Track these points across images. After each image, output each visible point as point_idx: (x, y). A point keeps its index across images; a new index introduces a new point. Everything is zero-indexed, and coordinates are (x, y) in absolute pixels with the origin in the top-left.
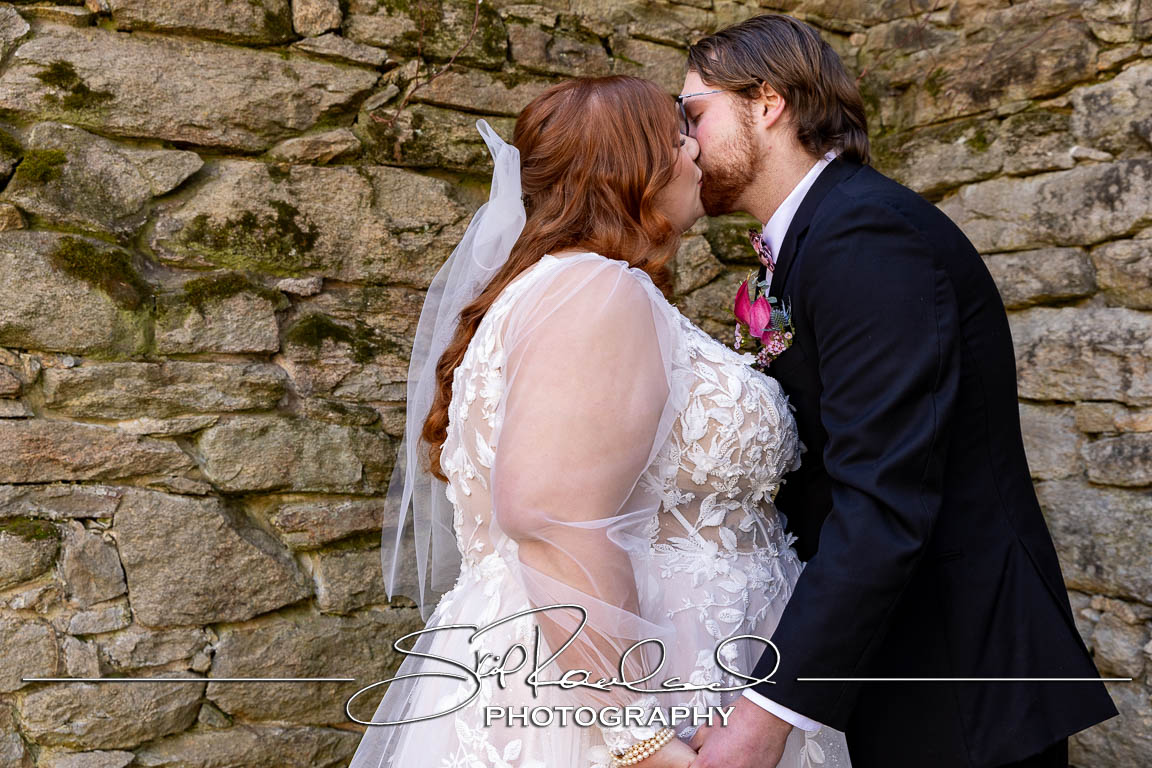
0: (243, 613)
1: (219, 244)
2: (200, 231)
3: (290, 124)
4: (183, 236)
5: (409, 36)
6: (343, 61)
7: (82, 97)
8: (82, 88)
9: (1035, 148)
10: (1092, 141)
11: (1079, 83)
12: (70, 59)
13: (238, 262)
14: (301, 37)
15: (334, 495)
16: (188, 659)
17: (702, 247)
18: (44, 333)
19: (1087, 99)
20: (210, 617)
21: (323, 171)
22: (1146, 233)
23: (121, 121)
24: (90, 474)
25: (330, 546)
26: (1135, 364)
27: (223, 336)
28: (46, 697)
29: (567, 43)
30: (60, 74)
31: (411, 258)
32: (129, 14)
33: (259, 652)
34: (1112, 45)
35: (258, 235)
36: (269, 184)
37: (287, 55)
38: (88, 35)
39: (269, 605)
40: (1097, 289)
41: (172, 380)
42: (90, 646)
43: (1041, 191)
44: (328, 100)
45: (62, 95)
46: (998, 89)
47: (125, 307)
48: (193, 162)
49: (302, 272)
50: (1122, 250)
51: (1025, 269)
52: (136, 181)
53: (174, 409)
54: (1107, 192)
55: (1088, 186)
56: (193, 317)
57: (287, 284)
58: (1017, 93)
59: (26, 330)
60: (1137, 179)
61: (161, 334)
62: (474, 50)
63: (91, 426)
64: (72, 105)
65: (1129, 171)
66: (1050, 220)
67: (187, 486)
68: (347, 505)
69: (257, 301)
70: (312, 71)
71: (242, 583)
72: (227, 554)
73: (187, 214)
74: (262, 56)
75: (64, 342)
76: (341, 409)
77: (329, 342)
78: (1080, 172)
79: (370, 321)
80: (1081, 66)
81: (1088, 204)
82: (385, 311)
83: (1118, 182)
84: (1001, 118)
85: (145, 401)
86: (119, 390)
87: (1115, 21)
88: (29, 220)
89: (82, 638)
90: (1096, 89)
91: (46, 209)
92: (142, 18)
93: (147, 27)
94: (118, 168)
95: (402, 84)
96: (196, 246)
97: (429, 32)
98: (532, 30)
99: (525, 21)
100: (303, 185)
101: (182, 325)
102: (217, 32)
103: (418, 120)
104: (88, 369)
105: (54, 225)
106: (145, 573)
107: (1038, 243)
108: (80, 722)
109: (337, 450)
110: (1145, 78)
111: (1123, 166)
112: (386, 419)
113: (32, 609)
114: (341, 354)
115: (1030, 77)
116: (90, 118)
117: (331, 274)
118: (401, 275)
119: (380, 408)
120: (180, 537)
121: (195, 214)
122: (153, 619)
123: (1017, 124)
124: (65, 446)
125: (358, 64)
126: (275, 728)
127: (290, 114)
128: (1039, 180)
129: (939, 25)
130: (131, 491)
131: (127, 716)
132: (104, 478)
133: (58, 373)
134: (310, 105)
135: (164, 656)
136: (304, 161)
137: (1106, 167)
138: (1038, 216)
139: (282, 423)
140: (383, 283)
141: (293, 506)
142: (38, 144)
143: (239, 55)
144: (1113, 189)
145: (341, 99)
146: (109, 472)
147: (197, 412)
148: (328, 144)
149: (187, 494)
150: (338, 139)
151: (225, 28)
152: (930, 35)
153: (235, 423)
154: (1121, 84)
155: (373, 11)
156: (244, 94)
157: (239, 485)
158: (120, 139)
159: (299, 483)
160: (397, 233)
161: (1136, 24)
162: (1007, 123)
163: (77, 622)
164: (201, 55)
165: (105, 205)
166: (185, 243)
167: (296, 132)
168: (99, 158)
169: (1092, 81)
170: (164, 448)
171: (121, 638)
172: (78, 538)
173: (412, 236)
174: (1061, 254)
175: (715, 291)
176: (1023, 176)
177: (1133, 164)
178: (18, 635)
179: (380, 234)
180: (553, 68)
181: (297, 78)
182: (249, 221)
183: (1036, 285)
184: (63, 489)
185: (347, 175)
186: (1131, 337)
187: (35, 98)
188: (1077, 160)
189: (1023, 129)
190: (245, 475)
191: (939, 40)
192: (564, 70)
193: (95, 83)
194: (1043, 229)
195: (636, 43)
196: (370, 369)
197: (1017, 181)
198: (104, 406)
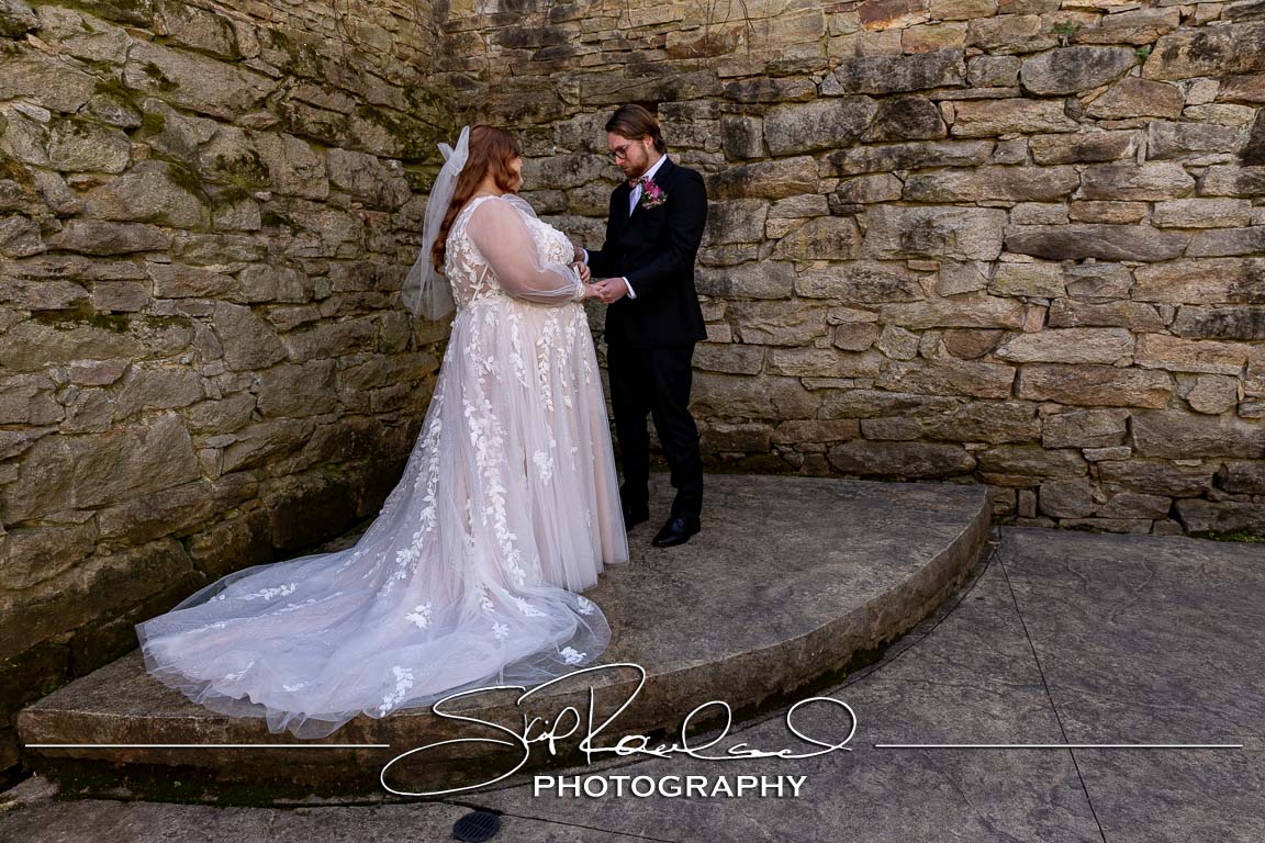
0: (269, 363)
1: (234, 173)
2: (222, 164)
3: (244, 107)
4: (215, 167)
5: (289, 63)
6: (263, 74)
7: (167, 85)
8: (164, 80)
9: (538, 145)
10: (563, 146)
11: (557, 119)
12: (154, 61)
13: (240, 182)
14: (244, 58)
15: (292, 304)
16: (249, 388)
17: (404, 183)
18: (174, 217)
19: (561, 127)
20: (258, 366)
21: (265, 134)
22: (588, 185)
23: (183, 100)
24: (203, 293)
25: (293, 330)
26: (588, 238)
27: (241, 221)
28: (202, 407)
29: (346, 73)
30: (152, 70)
31: (305, 183)
32: (177, 38)
33: (275, 382)
34: (571, 105)
35: (247, 168)
36: (245, 141)
37: (238, 68)
38: (154, 46)
39: (277, 359)
40: (567, 208)
41: (226, 245)
42: (214, 381)
43: (543, 164)
44: (258, 95)
45: (157, 83)
46: (519, 117)
47: (204, 204)
48: (215, 125)
49: (264, 188)
50: (579, 192)
51: (538, 199)
52: (192, 134)
53: (230, 259)
54: (573, 167)
55: (564, 164)
56: (231, 210)
57: (259, 194)
58: (528, 119)
59: (167, 215)
60: (585, 163)
61: (216, 220)
62: (313, 74)
63: (197, 268)
64: (162, 89)
65: (582, 159)
66: (549, 178)
67: (240, 300)
68: (297, 309)
69: (253, 203)
70: (252, 77)
71: (266, 348)
72: (258, 334)
73: (212, 154)
74: (229, 67)
75: (183, 223)
76: (289, 260)
77: (282, 225)
78: (559, 158)
79: (291, 216)
80: (558, 112)
81: (565, 172)
82: (296, 210)
83: (577, 163)
84: (521, 131)
85: (218, 255)
86: (207, 249)
87: (573, 95)
88: (153, 153)
89: (209, 377)
90: (563, 122)
91: (163, 148)
92: (182, 40)
93: (185, 47)
94: (183, 126)
95: (288, 88)
96: (223, 172)
97: (296, 62)
98: (331, 63)
99: (328, 59)
100: (258, 141)
101: (225, 215)
102: (215, 53)
103: (297, 110)
104: (194, 238)
105: (163, 157)
106: (230, 344)
107: (542, 187)
108: (215, 420)
109: (292, 281)
110: (584, 121)
111: (579, 157)
112: (305, 266)
113: (189, 364)
114: (287, 231)
115: (535, 113)
116: (170, 97)
117: (275, 190)
118: (301, 192)
119: (303, 261)
120: (241, 325)
121: (216, 155)
122: (236, 366)
123: (529, 134)
124: (191, 279)
125: (269, 76)
126: (283, 420)
127: (244, 102)
128: (540, 160)
129: (474, 78)
130: (219, 302)
131: (233, 416)
132: (206, 296)
133: (182, 238)
134: (251, 96)
135: (241, 386)
136: (254, 128)
137: (571, 157)
138: (542, 176)
139: (269, 267)
140: (294, 196)
141: (276, 311)
142: (149, 110)
143: (222, 66)
144: (575, 167)
145: (264, 94)
146: (211, 292)
147: (238, 261)
148: (265, 120)
149: (240, 304)
150: (268, 116)
151: (216, 50)
152: (472, 83)
153: (252, 267)
154: (575, 122)
155: (271, 48)
156: (229, 89)
157: (259, 299)
158: (185, 111)
159: (280, 299)
160: (296, 169)
161: (581, 99)
162: (524, 133)
163: (206, 370)
164: (205, 64)
165: (183, 148)
166: (218, 170)
167: (245, 111)
168: (175, 121)
169: (562, 119)
170: (230, 280)
171: (222, 378)
172: (201, 327)
173: (302, 171)
174: (554, 192)
175: (409, 205)
176: (533, 157)
177: (583, 156)
178: (186, 378)
179: (292, 170)
180: (343, 86)
181: (246, 81)
182: (244, 160)
183: (543, 205)
184: (192, 301)
185: (274, 135)
186: (586, 228)
187: (145, 82)
188: (557, 152)
189: (532, 137)
190: (260, 294)
191: (476, 86)
192: (347, 87)
193: (170, 77)
194: (545, 182)
195: (368, 75)
196: (297, 240)
197: (530, 160)
198: (201, 257)
